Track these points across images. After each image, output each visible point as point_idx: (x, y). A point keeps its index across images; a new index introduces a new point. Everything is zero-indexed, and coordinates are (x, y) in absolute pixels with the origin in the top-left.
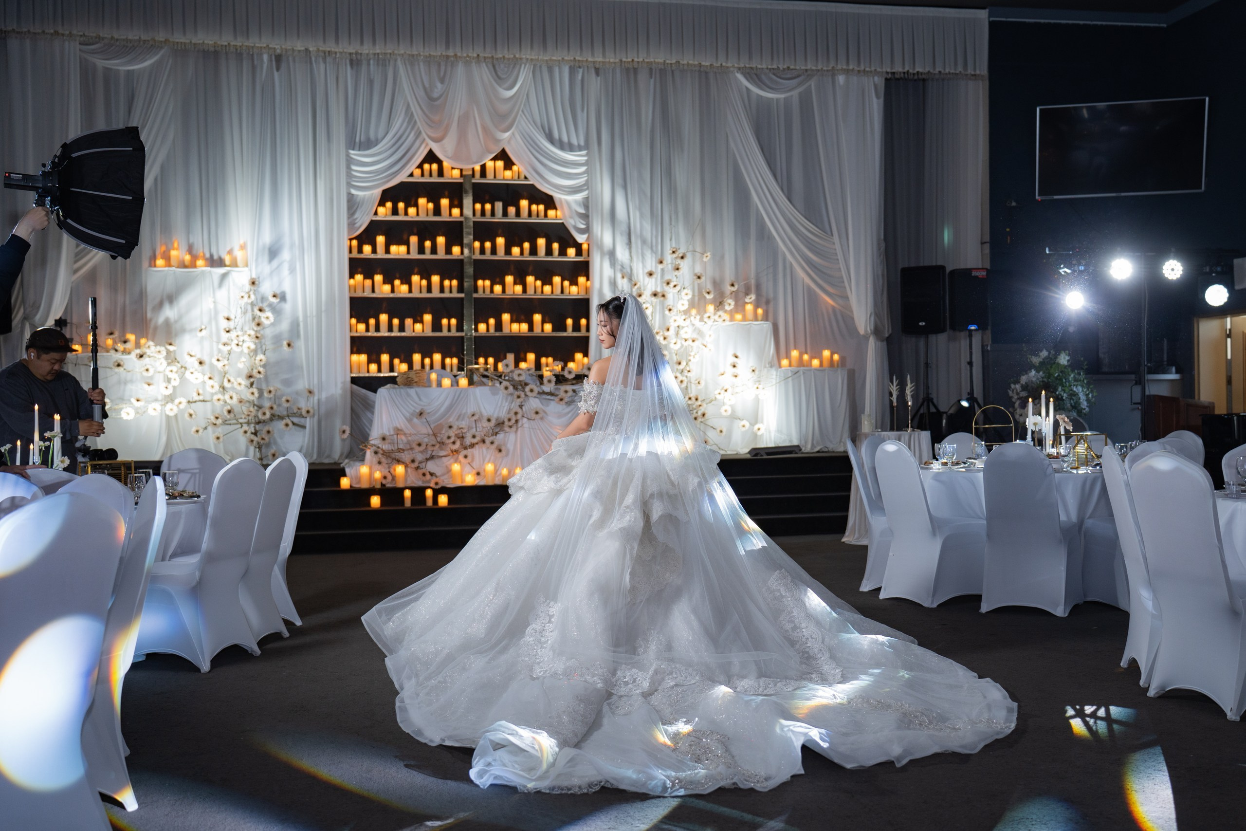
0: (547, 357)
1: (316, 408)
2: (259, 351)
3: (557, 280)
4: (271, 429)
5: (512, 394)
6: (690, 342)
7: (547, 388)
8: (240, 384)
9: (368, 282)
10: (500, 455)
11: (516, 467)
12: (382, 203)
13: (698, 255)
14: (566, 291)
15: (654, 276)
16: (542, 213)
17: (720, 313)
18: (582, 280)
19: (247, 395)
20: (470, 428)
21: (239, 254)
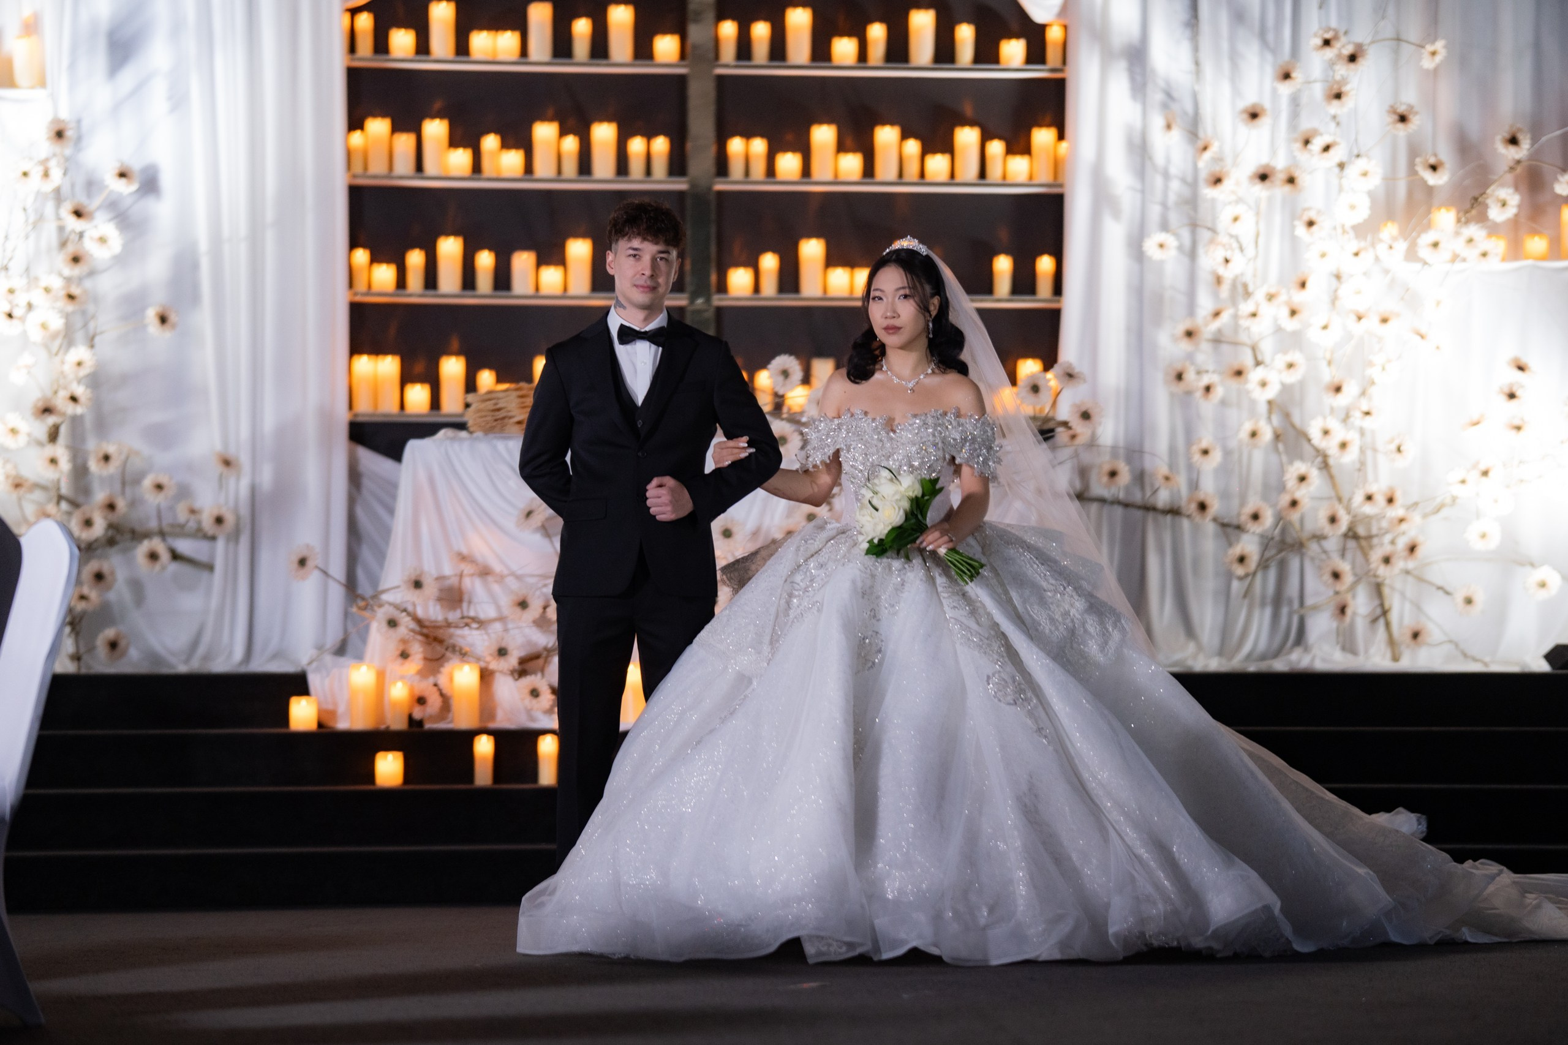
1: (245, 512)
2: (79, 336)
3: (967, 137)
4: (106, 568)
6: (1372, 323)
8: (14, 431)
9: (405, 142)
14: (995, 171)
15: (1265, 122)
17: (1474, 230)
18: (1042, 136)
21: (18, 48)
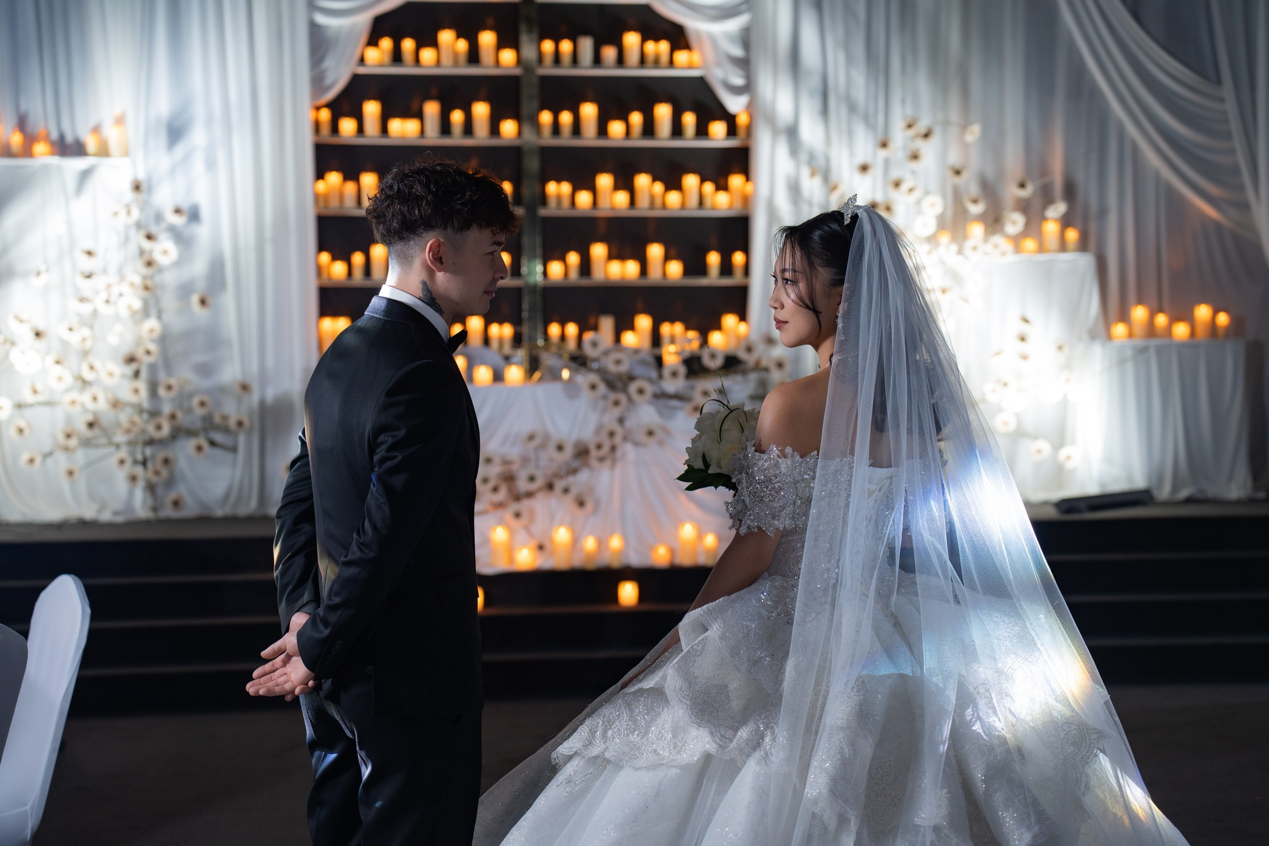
0: (672, 321)
1: (255, 415)
2: (153, 312)
3: (691, 181)
4: (171, 456)
5: (605, 397)
7: (671, 386)
8: (112, 373)
9: (350, 187)
10: (580, 514)
11: (612, 533)
12: (373, 41)
13: (954, 131)
14: (708, 202)
15: (871, 172)
16: (665, 58)
17: (997, 239)
18: (736, 181)
19: (126, 395)
20: (525, 460)
21: (112, 134)
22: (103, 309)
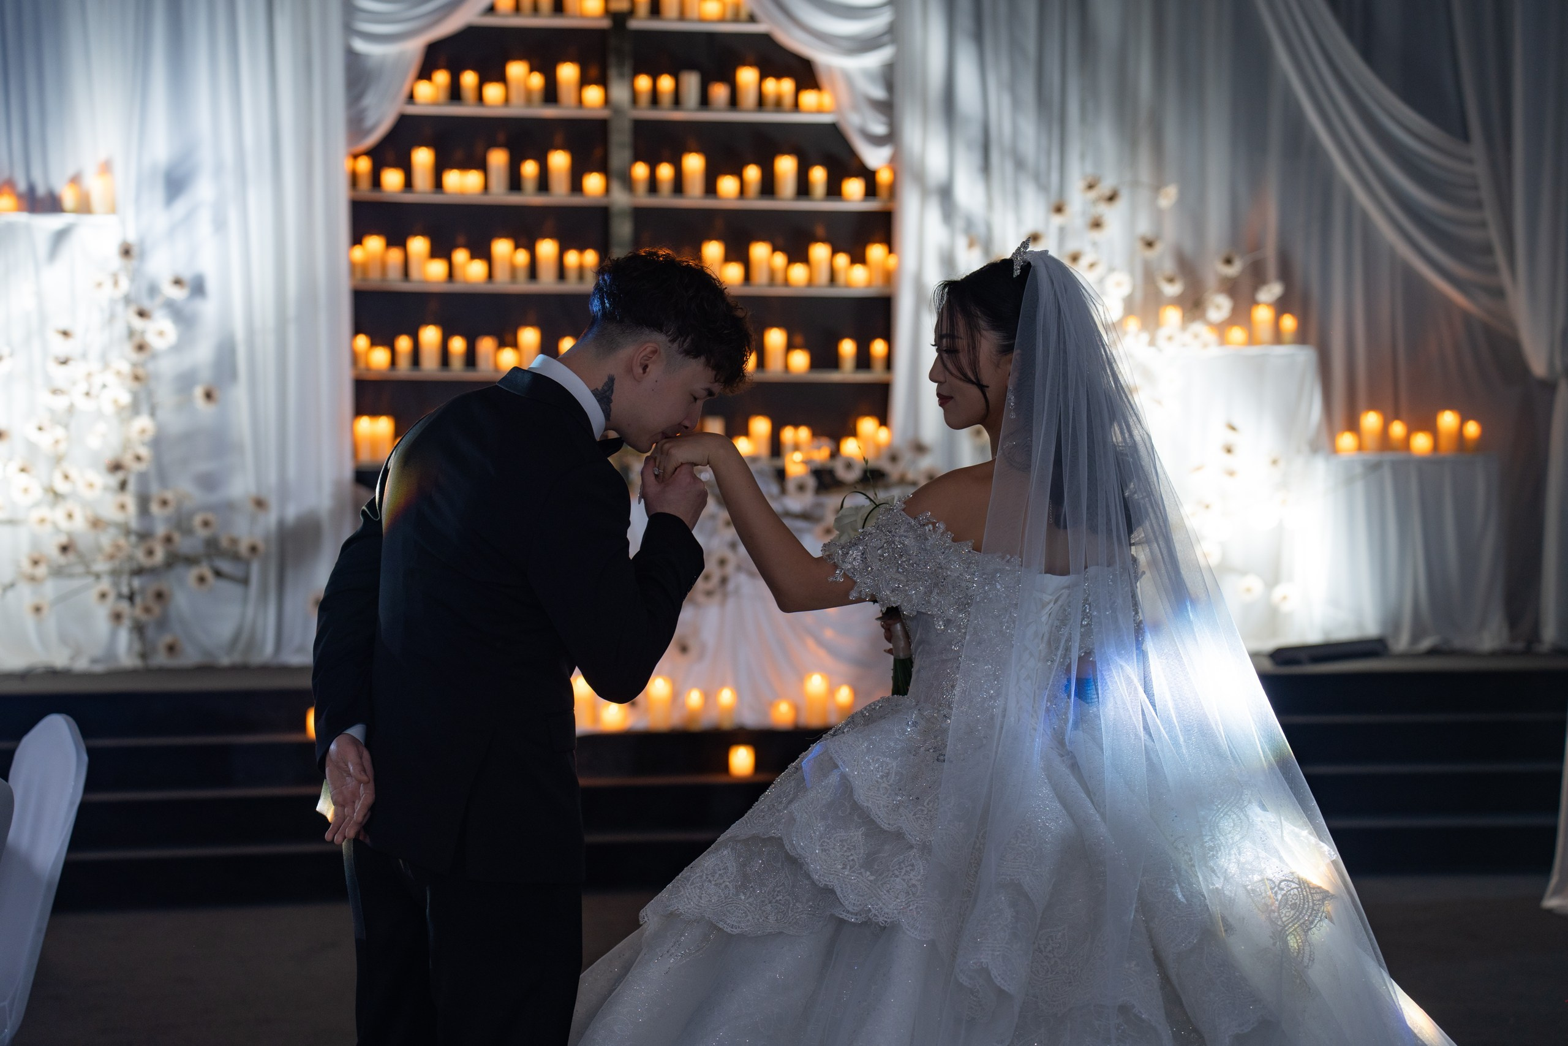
0: (796, 425)
1: (273, 539)
2: (145, 408)
3: (820, 252)
4: (166, 588)
5: (713, 517)
7: (796, 503)
8: (92, 484)
9: (395, 256)
10: (682, 661)
11: (723, 685)
12: (425, 73)
13: (1144, 194)
14: (841, 278)
16: (788, 100)
17: (1198, 327)
18: (876, 252)
19: (109, 510)
21: (95, 185)
22: (82, 404)
